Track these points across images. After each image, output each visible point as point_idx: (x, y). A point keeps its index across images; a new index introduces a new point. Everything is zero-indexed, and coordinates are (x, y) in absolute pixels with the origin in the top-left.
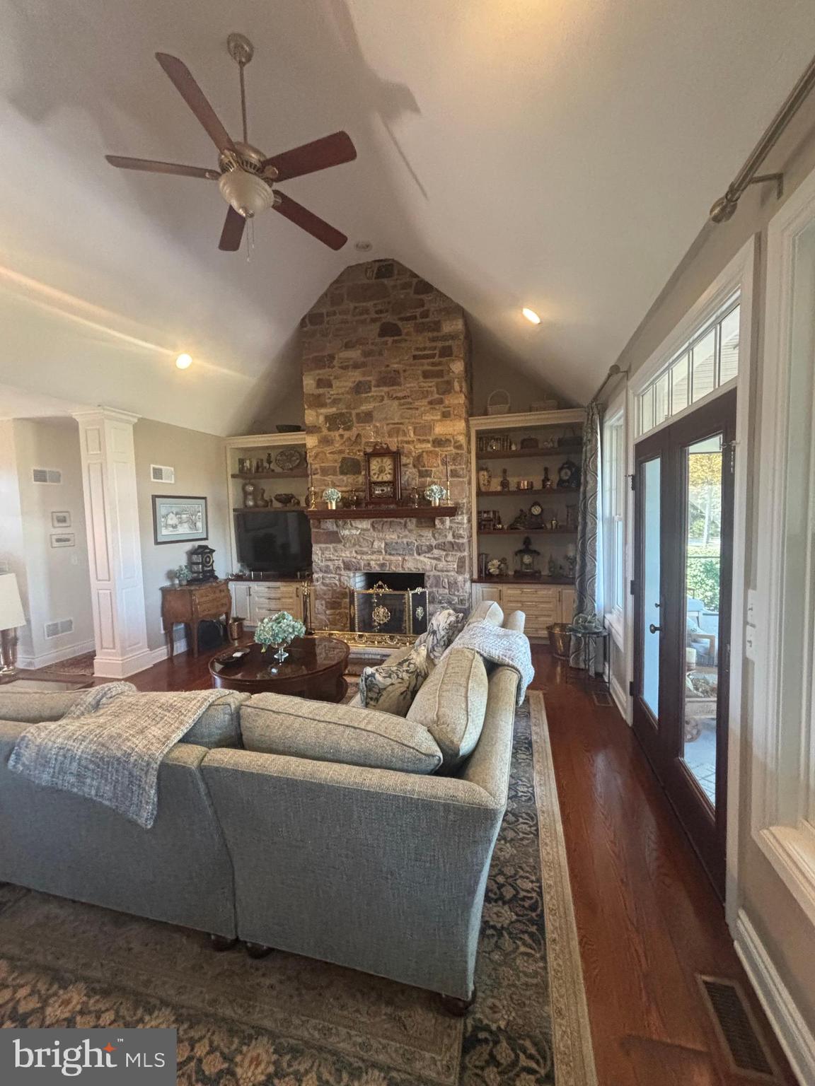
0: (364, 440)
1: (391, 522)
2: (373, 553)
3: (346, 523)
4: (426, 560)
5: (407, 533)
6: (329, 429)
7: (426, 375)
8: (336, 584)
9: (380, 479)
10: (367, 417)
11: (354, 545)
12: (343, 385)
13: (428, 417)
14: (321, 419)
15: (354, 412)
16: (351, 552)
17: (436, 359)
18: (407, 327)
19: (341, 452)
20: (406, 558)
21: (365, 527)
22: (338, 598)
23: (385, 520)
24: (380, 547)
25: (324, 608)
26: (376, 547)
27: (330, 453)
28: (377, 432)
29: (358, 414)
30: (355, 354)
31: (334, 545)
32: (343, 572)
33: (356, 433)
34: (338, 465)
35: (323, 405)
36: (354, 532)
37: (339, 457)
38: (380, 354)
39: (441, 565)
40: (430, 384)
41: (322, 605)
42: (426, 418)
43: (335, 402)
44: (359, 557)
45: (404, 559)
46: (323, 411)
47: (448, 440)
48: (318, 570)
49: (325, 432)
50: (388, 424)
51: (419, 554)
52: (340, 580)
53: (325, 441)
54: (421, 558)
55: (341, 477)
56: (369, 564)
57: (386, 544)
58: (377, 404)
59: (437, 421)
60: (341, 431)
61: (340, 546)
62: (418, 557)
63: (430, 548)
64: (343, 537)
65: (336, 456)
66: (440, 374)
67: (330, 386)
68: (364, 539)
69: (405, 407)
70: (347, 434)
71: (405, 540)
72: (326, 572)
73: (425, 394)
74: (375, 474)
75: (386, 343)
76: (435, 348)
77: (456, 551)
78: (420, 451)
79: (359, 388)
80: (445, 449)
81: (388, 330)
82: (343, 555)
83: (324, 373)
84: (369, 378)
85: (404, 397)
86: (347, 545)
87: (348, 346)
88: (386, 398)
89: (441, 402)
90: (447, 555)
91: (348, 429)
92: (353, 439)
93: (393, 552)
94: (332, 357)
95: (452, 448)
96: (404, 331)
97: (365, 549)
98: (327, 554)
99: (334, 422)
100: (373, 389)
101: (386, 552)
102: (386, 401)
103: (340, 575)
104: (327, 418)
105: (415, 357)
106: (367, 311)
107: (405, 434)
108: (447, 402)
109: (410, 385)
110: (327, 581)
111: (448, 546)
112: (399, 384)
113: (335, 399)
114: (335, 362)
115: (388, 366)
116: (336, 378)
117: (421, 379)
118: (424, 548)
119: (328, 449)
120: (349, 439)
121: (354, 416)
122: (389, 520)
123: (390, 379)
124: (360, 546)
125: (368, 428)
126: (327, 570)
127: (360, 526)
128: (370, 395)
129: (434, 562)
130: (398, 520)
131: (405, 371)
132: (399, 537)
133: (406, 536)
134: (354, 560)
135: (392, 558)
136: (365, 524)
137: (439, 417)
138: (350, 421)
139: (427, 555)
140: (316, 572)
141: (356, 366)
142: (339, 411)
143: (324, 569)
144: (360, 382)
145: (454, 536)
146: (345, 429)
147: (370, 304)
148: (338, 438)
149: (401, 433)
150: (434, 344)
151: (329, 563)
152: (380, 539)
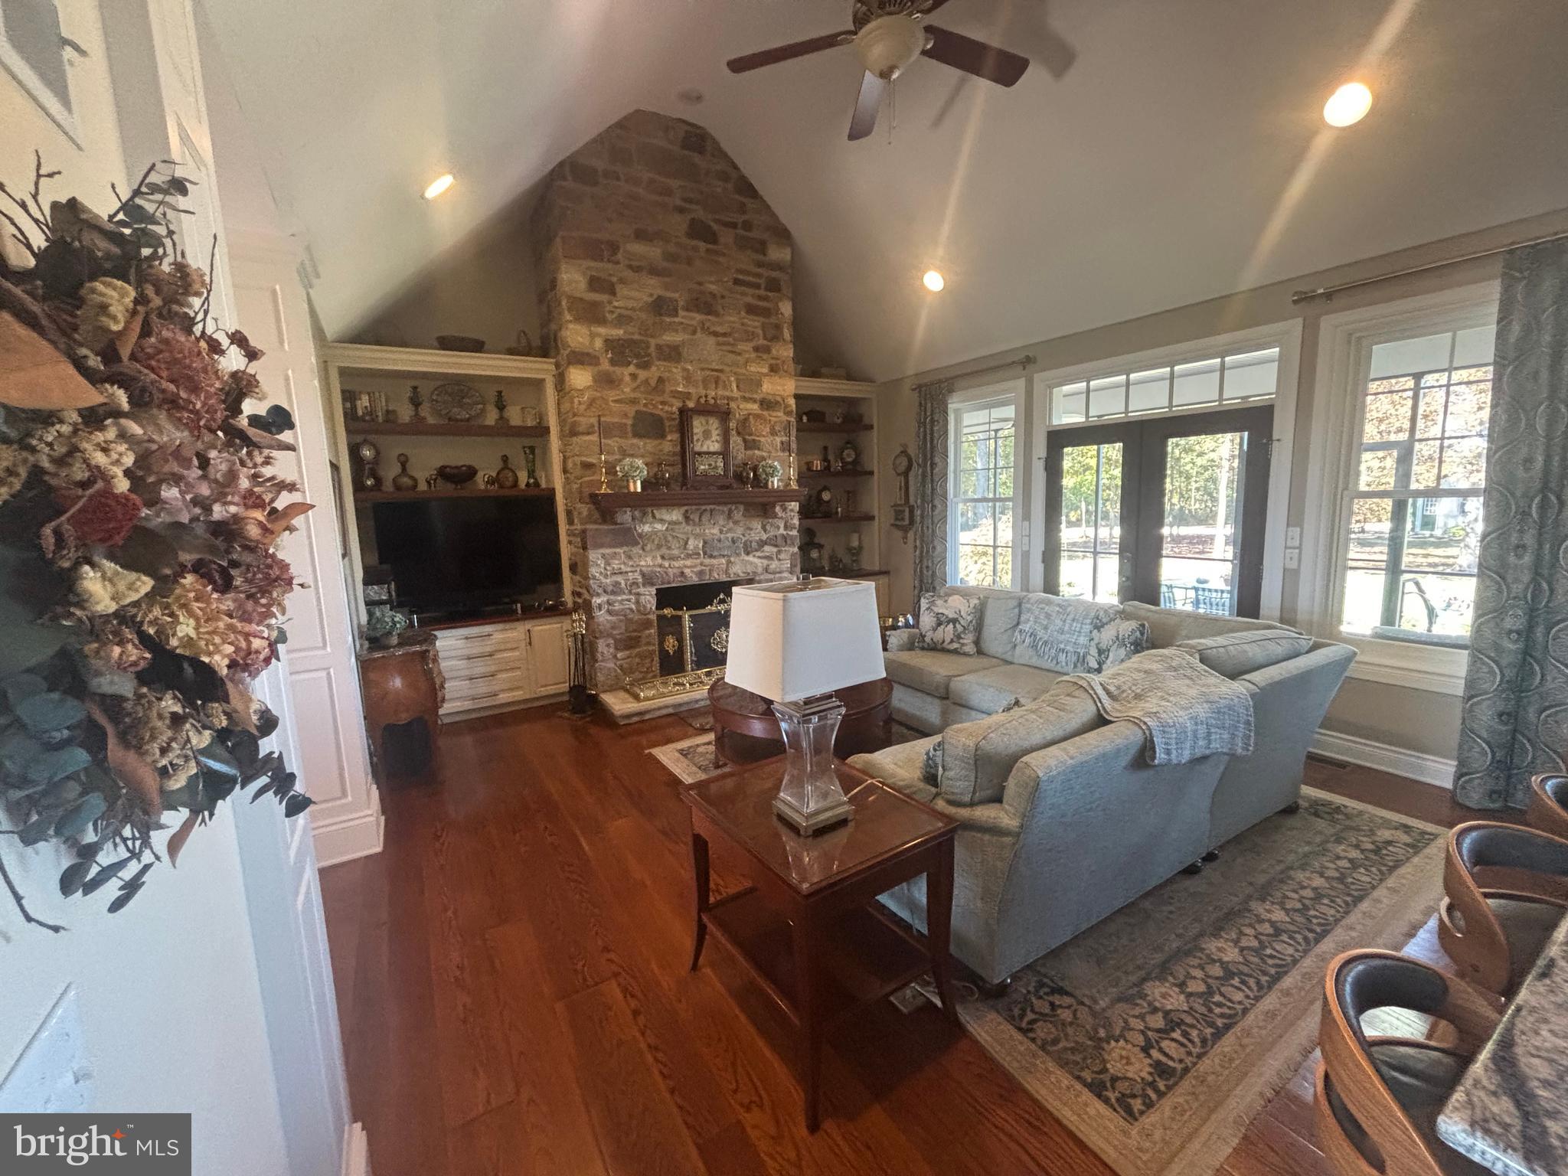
0: (669, 388)
1: (711, 511)
2: (688, 556)
3: (644, 514)
4: (756, 560)
5: (731, 524)
6: (613, 362)
7: (751, 310)
8: (631, 610)
9: (705, 449)
10: (673, 354)
11: (659, 547)
12: (635, 295)
13: (753, 368)
14: (598, 344)
15: (653, 342)
16: (654, 558)
17: (762, 292)
18: (727, 237)
19: (634, 402)
20: (732, 559)
21: (675, 518)
22: (635, 631)
23: (704, 507)
24: (696, 547)
25: (612, 650)
26: (691, 547)
27: (615, 401)
28: (688, 378)
29: (659, 347)
30: (652, 252)
31: (625, 548)
32: (642, 590)
33: (657, 375)
34: (630, 422)
35: (602, 321)
36: (659, 526)
37: (631, 411)
38: (689, 262)
39: (774, 565)
40: (754, 323)
41: (608, 645)
42: (752, 369)
43: (622, 320)
44: (666, 564)
45: (729, 562)
46: (602, 330)
47: (777, 403)
48: (600, 591)
49: (605, 365)
50: (702, 369)
51: (748, 554)
52: (637, 602)
53: (606, 381)
54: (750, 558)
55: (635, 441)
56: (682, 573)
57: (705, 543)
58: (686, 337)
59: (766, 375)
60: (632, 369)
61: (636, 550)
62: (746, 558)
63: (762, 544)
64: (640, 535)
65: (626, 408)
66: (766, 313)
67: (613, 293)
68: (673, 537)
69: (724, 348)
70: (643, 375)
71: (730, 535)
72: (613, 593)
73: (750, 336)
74: (698, 440)
75: (695, 249)
76: (759, 276)
77: (790, 546)
78: (745, 412)
79: (660, 307)
80: (774, 414)
81: (699, 231)
82: (643, 563)
83: (602, 268)
84: (676, 295)
85: (724, 335)
86: (648, 548)
87: (641, 236)
88: (699, 330)
89: (768, 350)
90: (779, 552)
91: (645, 366)
92: (653, 383)
93: (715, 553)
94: (614, 248)
95: (780, 414)
96: (722, 240)
97: (676, 552)
98: (616, 564)
99: (620, 351)
100: (681, 313)
101: (705, 553)
102: (699, 335)
103: (638, 594)
104: (609, 343)
105: (736, 282)
106: (668, 192)
107: (725, 387)
108: (774, 351)
109: (732, 319)
110: (617, 607)
111: (780, 541)
112: (716, 314)
113: (620, 316)
114: (619, 256)
115: (700, 284)
116: (622, 281)
117: (743, 314)
118: (754, 545)
119: (612, 395)
120: (646, 382)
121: (652, 349)
122: (708, 507)
123: (704, 304)
124: (669, 548)
125: (674, 370)
126: (616, 590)
127: (667, 517)
128: (676, 320)
129: (765, 562)
130: (720, 508)
131: (723, 297)
132: (721, 532)
133: (730, 530)
134: (658, 569)
135: (714, 561)
136: (676, 515)
137: (765, 370)
138: (649, 355)
139: (758, 554)
140: (598, 595)
141: (654, 271)
142: (627, 337)
143: (610, 588)
144: (659, 297)
145: (786, 527)
146: (638, 366)
147: (675, 183)
148: (627, 379)
149: (721, 384)
150: (760, 270)
151: (620, 579)
152: (697, 536)
